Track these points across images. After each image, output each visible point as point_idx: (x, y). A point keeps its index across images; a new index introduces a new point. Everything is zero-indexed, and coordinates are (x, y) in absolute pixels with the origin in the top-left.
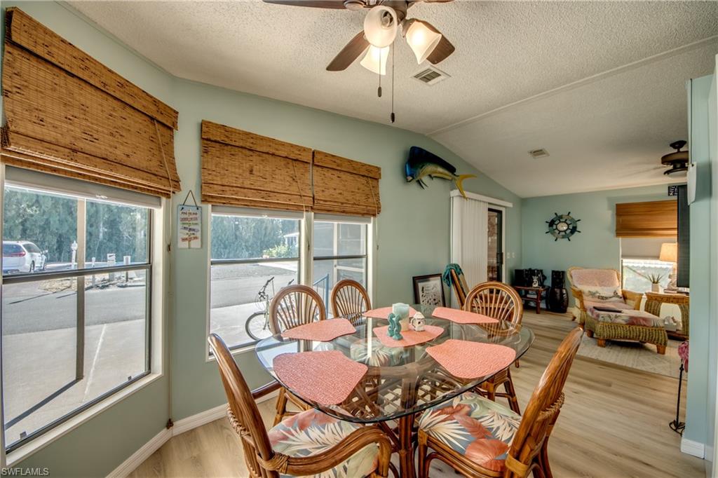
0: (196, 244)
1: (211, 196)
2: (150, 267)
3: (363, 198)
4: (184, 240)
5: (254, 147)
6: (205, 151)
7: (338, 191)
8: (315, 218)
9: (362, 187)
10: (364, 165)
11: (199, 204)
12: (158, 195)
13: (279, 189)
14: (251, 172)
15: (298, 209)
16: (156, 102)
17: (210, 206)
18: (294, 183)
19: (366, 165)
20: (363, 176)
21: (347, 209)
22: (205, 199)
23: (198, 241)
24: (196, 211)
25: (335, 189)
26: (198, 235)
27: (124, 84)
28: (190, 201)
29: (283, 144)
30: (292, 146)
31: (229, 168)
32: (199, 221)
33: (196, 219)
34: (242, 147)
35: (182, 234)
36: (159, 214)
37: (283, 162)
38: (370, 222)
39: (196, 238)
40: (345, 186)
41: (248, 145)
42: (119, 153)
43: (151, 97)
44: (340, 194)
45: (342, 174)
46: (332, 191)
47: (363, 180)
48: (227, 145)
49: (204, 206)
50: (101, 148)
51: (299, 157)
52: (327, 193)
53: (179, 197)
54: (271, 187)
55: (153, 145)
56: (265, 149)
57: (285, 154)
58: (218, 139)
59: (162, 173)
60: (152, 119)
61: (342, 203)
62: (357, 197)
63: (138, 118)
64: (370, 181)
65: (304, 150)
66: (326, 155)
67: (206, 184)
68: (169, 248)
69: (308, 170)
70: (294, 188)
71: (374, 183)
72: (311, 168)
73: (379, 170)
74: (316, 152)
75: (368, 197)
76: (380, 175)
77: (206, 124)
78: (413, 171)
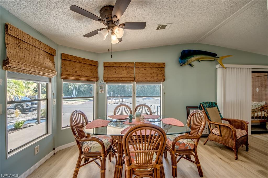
0: (103, 92)
1: (107, 80)
2: (94, 97)
3: (156, 75)
4: (100, 91)
5: (116, 66)
6: (104, 69)
7: (144, 74)
8: (136, 84)
9: (155, 71)
10: (155, 63)
11: (104, 82)
12: (94, 81)
13: (123, 76)
14: (115, 73)
15: (129, 82)
16: (92, 61)
17: (106, 83)
18: (128, 74)
19: (157, 63)
20: (156, 67)
21: (148, 80)
22: (105, 81)
23: (104, 91)
24: (103, 84)
25: (143, 74)
26: (103, 90)
27: (84, 60)
28: (102, 82)
29: (124, 63)
30: (127, 63)
31: (110, 73)
32: (103, 87)
33: (103, 86)
34: (113, 67)
35: (100, 90)
36: (95, 85)
37: (124, 68)
38: (161, 84)
39: (103, 91)
40: (147, 72)
41: (114, 66)
42: (83, 74)
43: (90, 60)
44: (145, 75)
45: (146, 68)
46: (142, 75)
47: (156, 69)
48: (109, 67)
49: (105, 83)
50: (79, 74)
51: (130, 66)
52: (140, 75)
53: (99, 82)
54: (120, 76)
55: (91, 71)
56: (119, 66)
57: (125, 66)
58: (107, 66)
59: (93, 76)
60: (91, 65)
61: (146, 78)
62: (153, 75)
63: (88, 65)
64: (159, 69)
65: (131, 63)
66: (140, 63)
67: (104, 77)
68: (97, 93)
69: (133, 69)
70: (128, 75)
71: (162, 69)
72: (135, 68)
73: (164, 63)
74: (136, 63)
75: (158, 75)
76: (165, 65)
77: (104, 63)
78: (183, 61)
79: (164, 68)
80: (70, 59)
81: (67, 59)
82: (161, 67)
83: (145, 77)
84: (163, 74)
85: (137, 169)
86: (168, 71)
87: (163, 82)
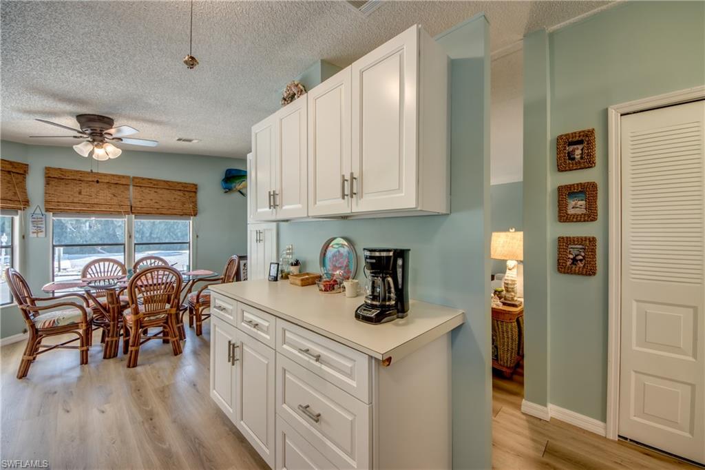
0: (42, 235)
1: (52, 207)
2: (12, 247)
3: (179, 205)
4: (33, 233)
5: (82, 179)
6: (47, 184)
7: (154, 201)
8: (135, 218)
9: (178, 197)
10: (179, 183)
11: (44, 212)
12: (14, 210)
13: (102, 201)
14: (80, 193)
15: (119, 214)
16: (11, 163)
17: (51, 213)
18: (115, 198)
19: (180, 183)
20: (180, 190)
21: (163, 212)
22: (47, 210)
23: (44, 233)
24: (41, 216)
25: (151, 200)
26: (44, 230)
28: (38, 211)
29: (105, 175)
30: (113, 175)
31: (64, 192)
32: (44, 222)
33: (42, 221)
34: (73, 179)
35: (31, 228)
36: (17, 219)
37: (105, 186)
38: (190, 219)
39: (42, 232)
40: (161, 197)
41: (78, 177)
43: (8, 161)
44: (157, 203)
45: (158, 190)
46: (148, 201)
47: (181, 193)
48: (63, 179)
49: (47, 213)
51: (119, 182)
52: (144, 202)
53: (30, 210)
54: (96, 201)
55: (9, 185)
56: (90, 179)
57: (107, 181)
58: (56, 176)
59: (16, 198)
60: (9, 172)
61: (158, 209)
62: (173, 204)
64: (186, 193)
65: (123, 177)
66: (143, 179)
67: (47, 202)
68: (23, 237)
69: (128, 190)
70: (115, 201)
71: (193, 194)
72: (131, 187)
73: (196, 185)
74: (134, 178)
75: (184, 204)
76: (196, 189)
77: (48, 169)
78: (228, 185)
79: (195, 192)
82: (190, 191)
83: (157, 206)
84: (195, 204)
86: (203, 198)
87: (195, 218)
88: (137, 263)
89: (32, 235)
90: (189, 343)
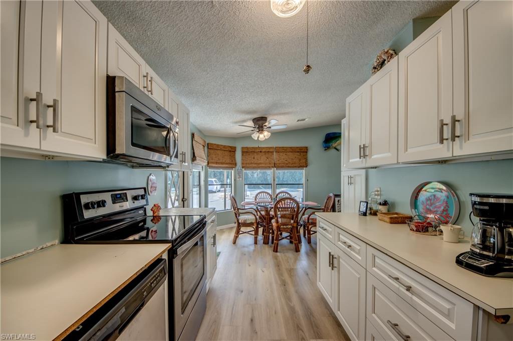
0: (241, 179)
1: (245, 166)
2: (231, 184)
3: (298, 161)
5: (255, 151)
6: (243, 155)
7: (285, 160)
8: (276, 170)
9: (297, 156)
10: (297, 148)
12: (232, 168)
13: (262, 162)
14: (254, 158)
15: (269, 168)
16: (231, 147)
17: (244, 169)
18: (268, 159)
20: (298, 152)
21: (290, 166)
22: (243, 167)
24: (241, 170)
26: (241, 177)
27: (225, 146)
28: (239, 168)
29: (264, 148)
31: (248, 158)
33: (241, 173)
34: (251, 152)
35: (238, 176)
36: (233, 172)
37: (263, 154)
38: (303, 169)
40: (288, 157)
41: (253, 151)
42: (224, 161)
45: (287, 153)
46: (283, 160)
47: (298, 154)
48: (248, 152)
50: (221, 161)
51: (269, 151)
52: (280, 161)
53: (237, 168)
54: (259, 162)
55: (230, 157)
56: (258, 151)
57: (265, 151)
58: (245, 151)
59: (232, 163)
60: (230, 151)
61: (287, 164)
62: (295, 161)
63: (227, 152)
64: (302, 153)
65: (271, 148)
66: (280, 148)
67: (242, 164)
68: (235, 180)
69: (273, 154)
70: (267, 161)
71: (304, 154)
72: (275, 153)
73: (307, 148)
74: (276, 147)
75: (300, 160)
76: (307, 150)
77: (242, 148)
78: (327, 145)
79: (307, 152)
80: (215, 147)
81: (212, 148)
82: (304, 151)
83: (286, 162)
84: (306, 159)
85: (282, 227)
86: (311, 155)
87: (306, 168)
88: (277, 195)
89: (238, 179)
90: (304, 247)
